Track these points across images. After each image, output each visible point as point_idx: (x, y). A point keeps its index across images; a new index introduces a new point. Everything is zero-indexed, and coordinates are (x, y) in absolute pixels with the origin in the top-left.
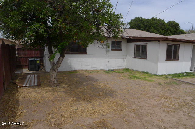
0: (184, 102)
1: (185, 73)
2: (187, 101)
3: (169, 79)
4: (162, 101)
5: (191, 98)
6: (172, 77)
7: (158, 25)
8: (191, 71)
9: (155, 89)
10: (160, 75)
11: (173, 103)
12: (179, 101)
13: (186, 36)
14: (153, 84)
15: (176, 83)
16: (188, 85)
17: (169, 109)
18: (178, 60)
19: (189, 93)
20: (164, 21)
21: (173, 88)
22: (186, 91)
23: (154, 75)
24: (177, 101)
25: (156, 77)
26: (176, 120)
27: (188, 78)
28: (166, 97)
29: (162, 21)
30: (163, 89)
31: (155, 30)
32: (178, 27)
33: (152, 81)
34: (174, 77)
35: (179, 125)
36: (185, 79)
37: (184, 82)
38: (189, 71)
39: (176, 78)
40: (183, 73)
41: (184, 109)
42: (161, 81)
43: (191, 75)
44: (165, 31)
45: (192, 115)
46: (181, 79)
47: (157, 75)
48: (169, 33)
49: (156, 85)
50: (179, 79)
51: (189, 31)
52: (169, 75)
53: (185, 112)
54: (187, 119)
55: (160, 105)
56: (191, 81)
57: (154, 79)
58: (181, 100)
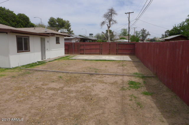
0: (36, 88)
1: (38, 62)
2: (38, 86)
3: (23, 70)
4: (16, 93)
5: (41, 83)
6: (26, 68)
7: (8, 17)
8: (42, 59)
9: (8, 83)
10: (13, 68)
11: (26, 91)
12: (32, 89)
13: (35, 29)
14: (5, 78)
15: (29, 73)
16: (40, 73)
17: (22, 99)
18: (29, 51)
19: (40, 79)
20: (14, 13)
21: (27, 78)
22: (38, 77)
23: (7, 69)
24: (29, 89)
25: (9, 70)
26: (29, 106)
27: (40, 66)
28: (20, 88)
29: (12, 12)
30: (16, 81)
31: (4, 22)
32: (28, 21)
33: (4, 75)
34: (28, 67)
35: (31, 109)
36: (37, 67)
37: (36, 70)
38: (40, 60)
39: (29, 68)
40: (36, 63)
41: (36, 94)
42: (15, 73)
43: (42, 63)
44: (16, 23)
45: (42, 96)
46: (34, 68)
47: (10, 69)
48: (20, 25)
49: (10, 79)
50: (32, 68)
51: (39, 25)
52: (23, 66)
53: (37, 96)
54: (38, 102)
55: (13, 98)
56: (42, 68)
57: (7, 73)
58: (33, 87)
